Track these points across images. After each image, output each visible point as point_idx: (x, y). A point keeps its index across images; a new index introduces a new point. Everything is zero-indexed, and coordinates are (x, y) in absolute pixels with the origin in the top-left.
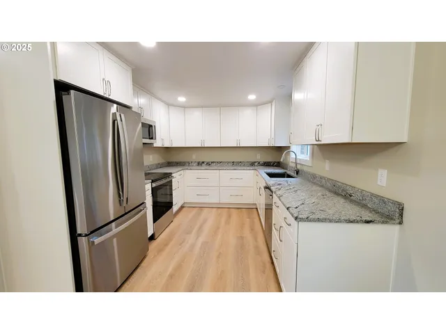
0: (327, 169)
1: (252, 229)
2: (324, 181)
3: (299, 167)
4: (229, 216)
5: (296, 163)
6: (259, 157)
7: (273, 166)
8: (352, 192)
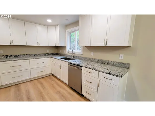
0: (92, 55)
1: (59, 85)
2: (91, 59)
3: (74, 55)
4: (41, 83)
5: (73, 54)
6: (48, 51)
7: (54, 55)
8: (108, 62)
